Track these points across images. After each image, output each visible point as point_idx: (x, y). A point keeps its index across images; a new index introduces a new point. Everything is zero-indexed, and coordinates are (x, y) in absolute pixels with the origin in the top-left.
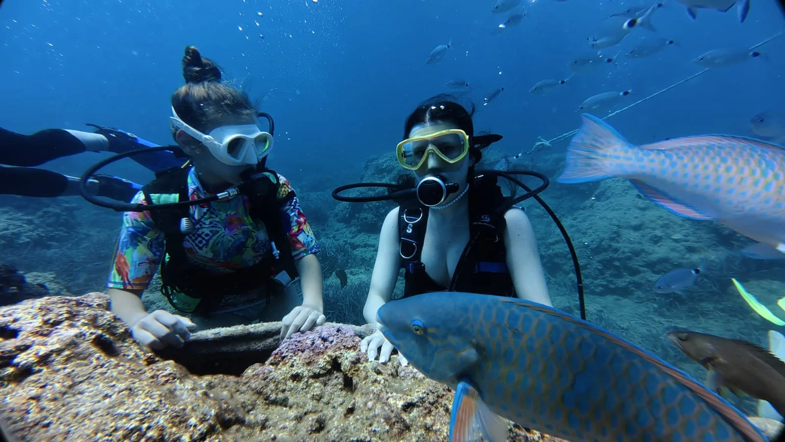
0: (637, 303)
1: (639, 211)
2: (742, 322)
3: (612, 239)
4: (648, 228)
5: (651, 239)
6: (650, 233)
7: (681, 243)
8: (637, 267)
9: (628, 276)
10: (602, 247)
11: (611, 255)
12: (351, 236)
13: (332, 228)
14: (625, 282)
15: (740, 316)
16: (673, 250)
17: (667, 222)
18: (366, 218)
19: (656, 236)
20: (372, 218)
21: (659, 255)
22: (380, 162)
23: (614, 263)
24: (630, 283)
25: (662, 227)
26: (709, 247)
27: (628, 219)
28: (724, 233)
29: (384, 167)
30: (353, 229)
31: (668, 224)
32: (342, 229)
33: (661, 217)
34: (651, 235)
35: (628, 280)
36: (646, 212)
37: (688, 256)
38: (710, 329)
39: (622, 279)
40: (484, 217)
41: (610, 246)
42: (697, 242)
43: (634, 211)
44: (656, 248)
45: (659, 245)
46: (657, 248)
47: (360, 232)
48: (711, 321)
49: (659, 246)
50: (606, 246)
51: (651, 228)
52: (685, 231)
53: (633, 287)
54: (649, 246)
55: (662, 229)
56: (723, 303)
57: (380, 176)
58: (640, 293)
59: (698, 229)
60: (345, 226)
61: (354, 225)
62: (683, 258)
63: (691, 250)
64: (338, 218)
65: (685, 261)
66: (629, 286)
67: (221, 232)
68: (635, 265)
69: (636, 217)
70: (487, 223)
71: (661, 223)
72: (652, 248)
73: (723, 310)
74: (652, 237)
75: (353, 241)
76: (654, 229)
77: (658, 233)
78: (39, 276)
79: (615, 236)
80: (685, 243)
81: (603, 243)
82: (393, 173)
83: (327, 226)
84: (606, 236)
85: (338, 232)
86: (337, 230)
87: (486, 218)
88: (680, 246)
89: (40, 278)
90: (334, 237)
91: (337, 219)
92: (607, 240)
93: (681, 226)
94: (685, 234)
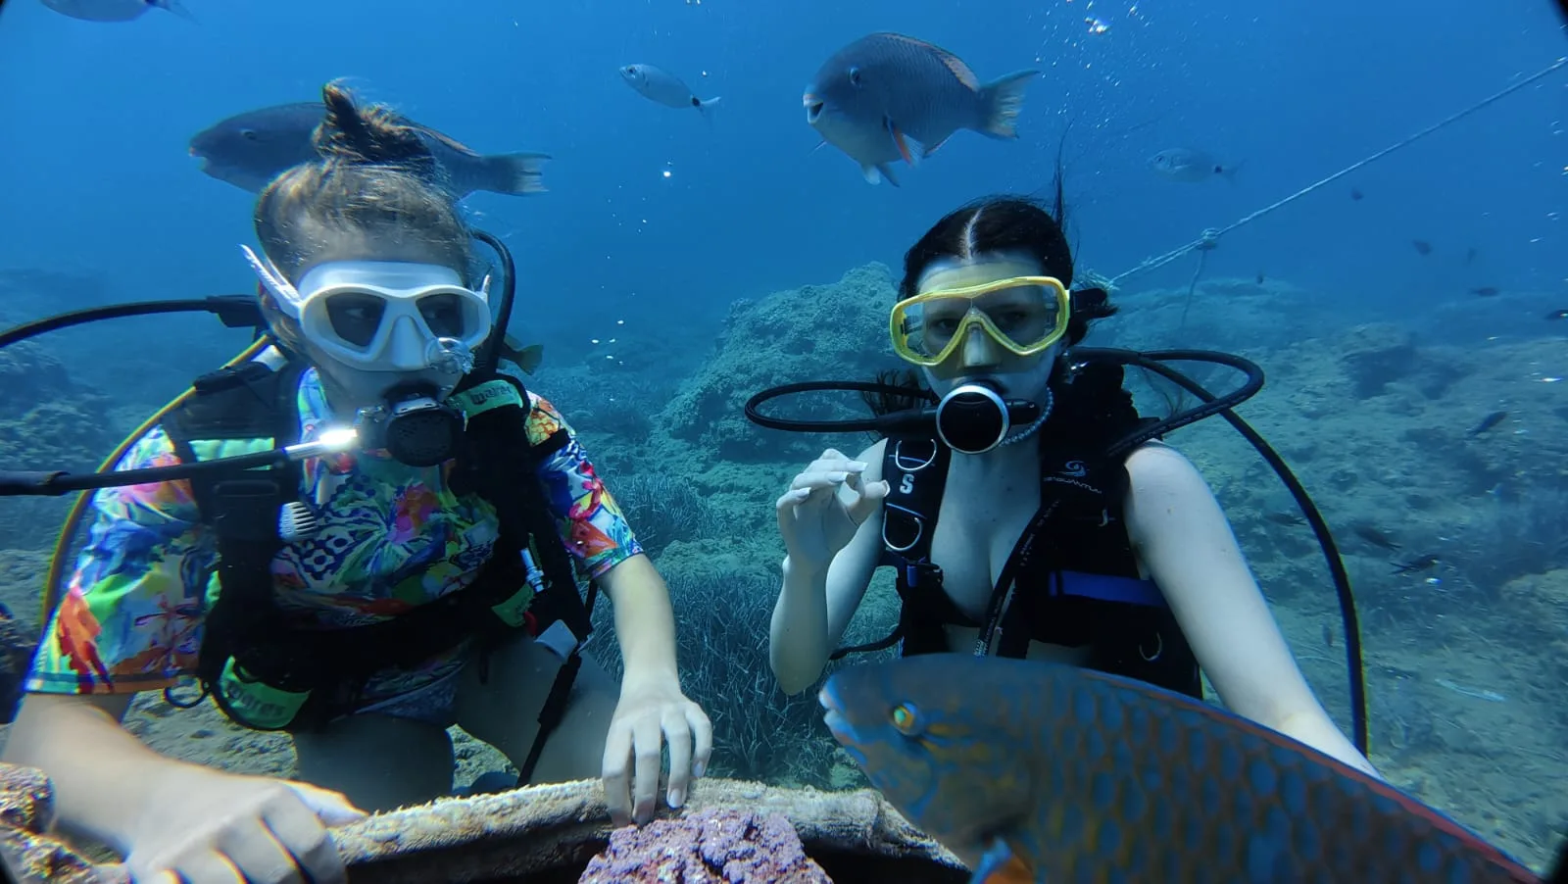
0: (1305, 615)
1: (1306, 420)
2: (1533, 660)
3: (1249, 479)
4: (1326, 455)
5: (1333, 480)
6: (1332, 467)
7: (1397, 489)
8: (1304, 538)
9: (1284, 558)
10: (1229, 496)
11: (1249, 512)
12: (699, 467)
13: (660, 450)
14: (1279, 570)
15: (1529, 648)
16: (1381, 503)
17: (1367, 443)
18: (731, 431)
19: (1344, 474)
20: (745, 430)
21: (1349, 514)
22: (760, 312)
23: (1255, 530)
24: (1290, 572)
25: (1355, 453)
26: (1455, 497)
27: (1281, 436)
28: (1488, 469)
29: (769, 323)
30: (704, 452)
31: (1369, 448)
32: (681, 452)
33: (1353, 433)
34: (1333, 471)
35: (1284, 566)
36: (1320, 422)
37: (1413, 516)
38: (1468, 674)
39: (1275, 565)
40: (1072, 465)
41: (1246, 494)
42: (1431, 487)
43: (1294, 420)
44: (1346, 501)
45: (1349, 492)
46: (1347, 499)
47: (718, 458)
48: (1469, 657)
49: (1351, 495)
50: (1237, 495)
51: (1333, 456)
52: (1405, 464)
53: (1295, 581)
54: (1329, 493)
55: (1357, 458)
56: (1491, 618)
57: (761, 342)
58: (1311, 595)
59: (1431, 459)
60: (688, 445)
61: (706, 444)
62: (1403, 521)
63: (1418, 503)
64: (671, 429)
65: (1407, 527)
66: (1289, 579)
67: (377, 535)
68: (1298, 534)
69: (1302, 434)
70: (1077, 479)
71: (1352, 445)
72: (1335, 497)
73: (1490, 634)
74: (1335, 474)
75: (702, 478)
76: (1339, 458)
77: (1349, 466)
78: (21, 559)
79: (1257, 471)
80: (1404, 489)
81: (1232, 488)
82: (787, 337)
83: (649, 446)
84: (1239, 472)
85: (674, 459)
86: (672, 454)
87: (1076, 467)
88: (1396, 495)
89: (22, 563)
90: (663, 469)
91: (670, 432)
92: (1239, 481)
93: (1397, 451)
94: (1405, 469)
